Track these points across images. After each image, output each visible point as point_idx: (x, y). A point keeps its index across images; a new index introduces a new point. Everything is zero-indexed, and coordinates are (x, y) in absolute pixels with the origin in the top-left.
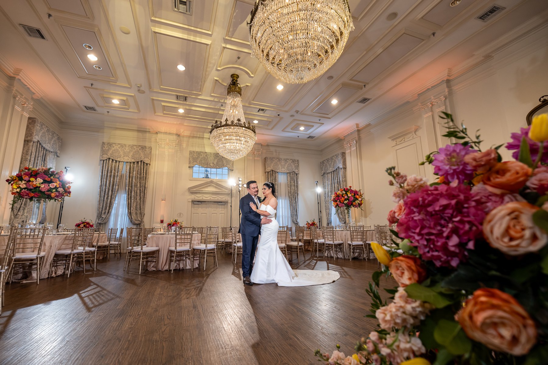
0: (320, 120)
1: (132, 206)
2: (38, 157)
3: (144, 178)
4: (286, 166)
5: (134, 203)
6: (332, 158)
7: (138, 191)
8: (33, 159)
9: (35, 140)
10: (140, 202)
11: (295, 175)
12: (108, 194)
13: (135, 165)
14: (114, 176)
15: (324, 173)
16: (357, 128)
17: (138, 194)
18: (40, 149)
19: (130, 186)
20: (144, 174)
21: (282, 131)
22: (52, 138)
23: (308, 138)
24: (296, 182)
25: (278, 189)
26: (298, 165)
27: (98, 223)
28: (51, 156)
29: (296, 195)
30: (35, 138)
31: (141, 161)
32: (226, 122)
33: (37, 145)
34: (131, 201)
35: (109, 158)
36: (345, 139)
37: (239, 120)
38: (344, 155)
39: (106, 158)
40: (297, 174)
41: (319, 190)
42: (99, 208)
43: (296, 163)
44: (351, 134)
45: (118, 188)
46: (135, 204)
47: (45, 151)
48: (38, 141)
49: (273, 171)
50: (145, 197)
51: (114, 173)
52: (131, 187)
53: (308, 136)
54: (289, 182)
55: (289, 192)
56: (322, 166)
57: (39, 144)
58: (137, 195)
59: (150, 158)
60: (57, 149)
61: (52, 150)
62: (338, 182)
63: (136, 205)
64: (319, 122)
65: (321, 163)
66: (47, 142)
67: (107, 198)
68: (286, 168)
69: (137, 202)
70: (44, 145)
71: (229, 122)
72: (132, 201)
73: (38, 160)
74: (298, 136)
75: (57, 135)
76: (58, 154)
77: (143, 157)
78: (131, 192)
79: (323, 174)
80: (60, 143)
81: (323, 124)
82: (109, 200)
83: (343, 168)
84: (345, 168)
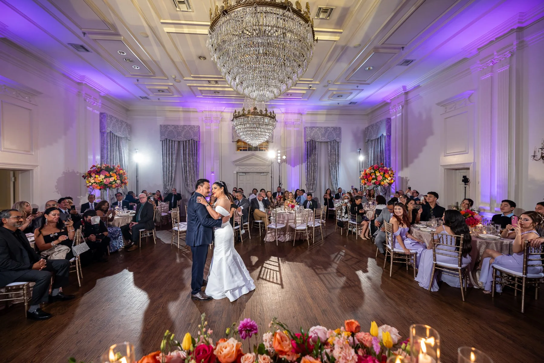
0: (357, 87)
1: (188, 178)
2: (113, 145)
3: (195, 154)
4: (327, 134)
5: (189, 177)
6: (376, 124)
7: (192, 166)
8: (109, 147)
9: (108, 131)
10: (195, 175)
12: (169, 169)
13: (187, 143)
14: (172, 154)
15: (368, 140)
16: (403, 90)
17: (192, 169)
18: (114, 138)
19: (185, 162)
20: (195, 151)
21: (320, 100)
22: (122, 126)
23: (350, 103)
24: (337, 151)
25: (318, 159)
26: (340, 133)
27: (164, 193)
28: (123, 141)
29: (337, 164)
30: (108, 130)
31: (192, 139)
33: (111, 135)
34: (187, 175)
35: (167, 139)
36: (391, 103)
38: (389, 121)
39: (164, 139)
40: (338, 142)
41: (361, 158)
42: (164, 181)
43: (338, 130)
44: (398, 97)
45: (176, 164)
46: (190, 177)
47: (118, 139)
48: (111, 132)
49: (312, 140)
50: (198, 170)
51: (172, 151)
52: (186, 163)
53: (349, 102)
54: (330, 151)
55: (329, 161)
56: (367, 132)
57: (112, 134)
58: (191, 170)
59: (198, 136)
60: (127, 134)
61: (123, 136)
62: (381, 150)
63: (192, 178)
64: (356, 88)
65: (365, 129)
66: (118, 131)
67: (169, 173)
68: (326, 137)
69: (192, 176)
70: (116, 134)
72: (188, 174)
73: (113, 147)
74: (338, 103)
75: (126, 123)
76: (129, 139)
77: (193, 136)
78: (186, 167)
79: (367, 141)
80: (129, 129)
81: (363, 90)
82: (170, 175)
83: (387, 136)
84: (389, 136)
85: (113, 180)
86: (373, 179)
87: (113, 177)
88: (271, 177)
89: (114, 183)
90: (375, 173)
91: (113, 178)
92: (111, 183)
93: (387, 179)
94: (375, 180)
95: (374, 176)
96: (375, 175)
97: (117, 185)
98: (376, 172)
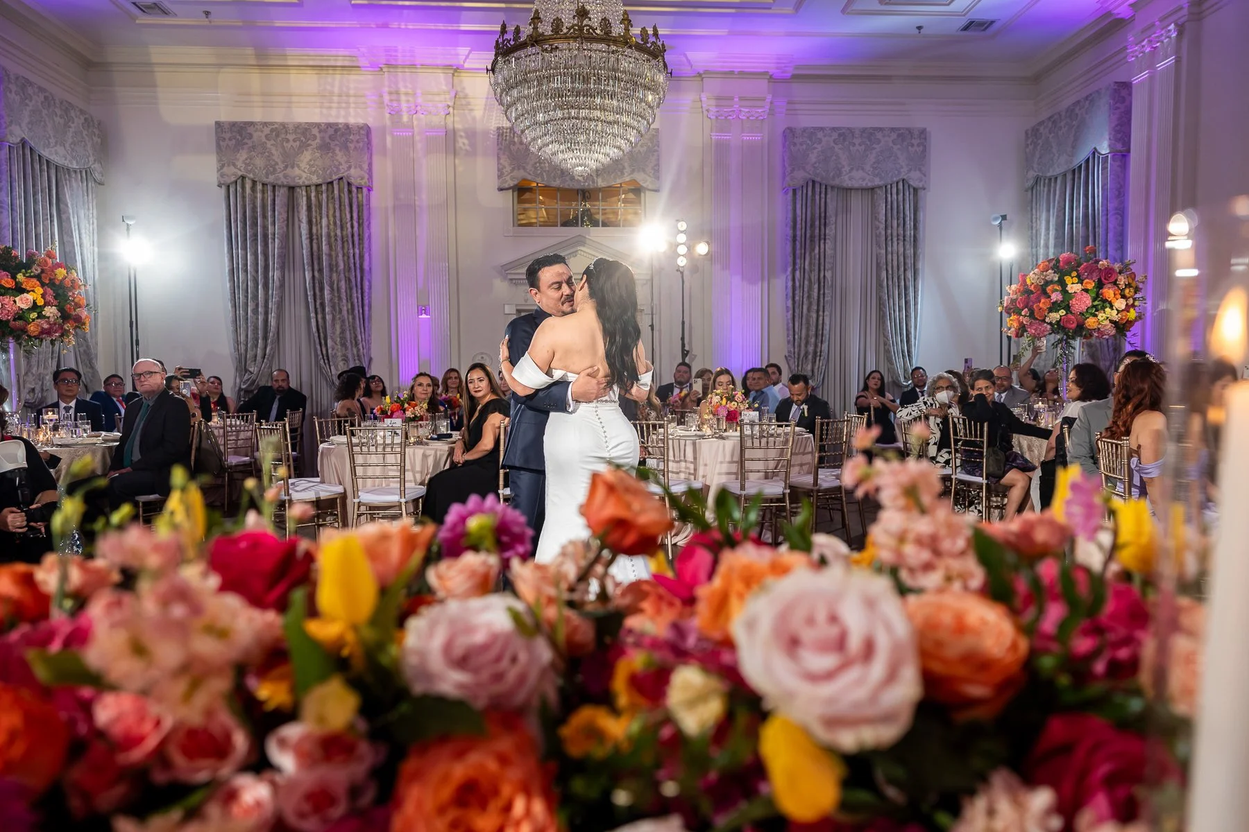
1: (329, 334)
2: (35, 194)
3: (356, 238)
4: (872, 158)
5: (333, 325)
6: (1071, 112)
7: (343, 284)
8: (20, 202)
9: (14, 140)
10: (354, 318)
11: (909, 197)
12: (256, 297)
13: (324, 195)
14: (265, 236)
15: (1037, 180)
17: (343, 296)
18: (37, 167)
19: (316, 267)
20: (356, 224)
21: (843, 11)
22: (66, 125)
23: (966, 28)
24: (910, 224)
25: (834, 257)
26: (924, 151)
27: (240, 389)
28: (74, 184)
30: (11, 134)
31: (341, 179)
32: (535, 28)
33: (24, 154)
34: (324, 318)
35: (243, 177)
36: (1132, 19)
37: (582, 13)
38: (1124, 93)
39: (233, 179)
40: (915, 190)
41: (1008, 250)
42: (237, 342)
43: (915, 142)
45: (283, 277)
46: (338, 327)
47: (53, 172)
48: (24, 143)
49: (814, 182)
50: (366, 302)
51: (265, 228)
52: (321, 271)
53: (963, 21)
54: (883, 226)
55: (878, 265)
56: (1031, 147)
57: (28, 152)
58: (340, 298)
59: (366, 167)
60: (91, 159)
61: (75, 166)
62: (1086, 216)
63: (343, 332)
65: (1026, 133)
66: (52, 141)
67: (255, 311)
68: (868, 168)
69: (343, 321)
70: (45, 153)
71: (546, 29)
72: (328, 317)
73: (35, 202)
74: (919, 28)
75: (82, 112)
76: (97, 176)
77: (345, 166)
78: (322, 289)
79: (1031, 183)
80: (96, 139)
82: (261, 318)
83: (1114, 153)
84: (1122, 155)
85: (30, 305)
86: (1054, 307)
87: (28, 292)
88: (652, 326)
89: (34, 315)
90: (1062, 283)
91: (30, 297)
92: (21, 316)
93: (1111, 307)
94: (1062, 312)
95: (1056, 297)
96: (1064, 291)
97: (46, 326)
98: (1068, 279)
